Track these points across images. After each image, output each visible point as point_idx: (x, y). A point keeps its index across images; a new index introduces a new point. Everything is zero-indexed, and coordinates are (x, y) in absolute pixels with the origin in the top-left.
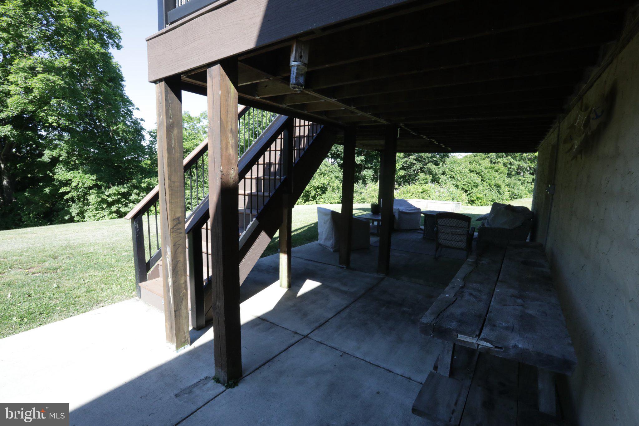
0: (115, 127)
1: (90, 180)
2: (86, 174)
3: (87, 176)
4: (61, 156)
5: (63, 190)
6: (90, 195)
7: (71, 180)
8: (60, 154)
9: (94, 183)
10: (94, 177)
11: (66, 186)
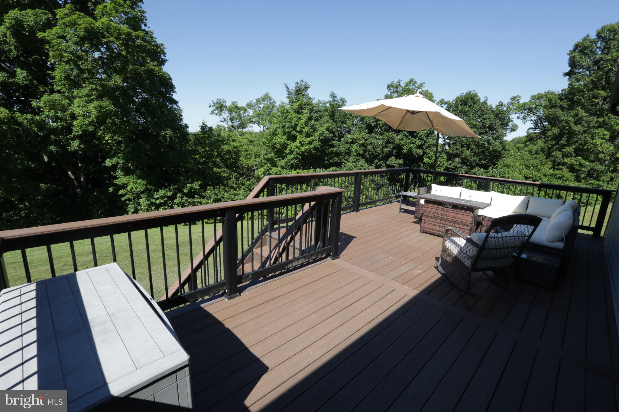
0: (164, 133)
1: (140, 185)
2: (138, 179)
3: (139, 181)
4: (119, 163)
5: (121, 192)
6: (141, 198)
7: (126, 184)
8: (118, 162)
9: (144, 188)
10: (145, 183)
11: (124, 189)
